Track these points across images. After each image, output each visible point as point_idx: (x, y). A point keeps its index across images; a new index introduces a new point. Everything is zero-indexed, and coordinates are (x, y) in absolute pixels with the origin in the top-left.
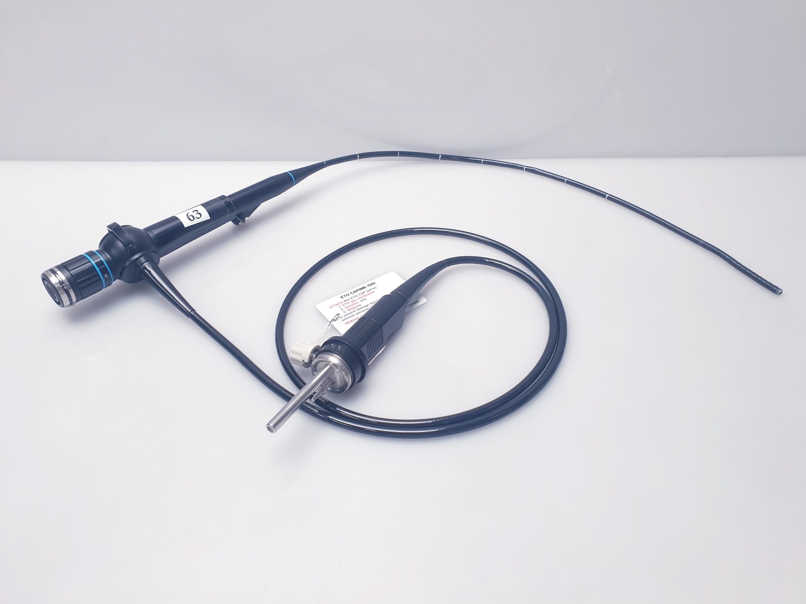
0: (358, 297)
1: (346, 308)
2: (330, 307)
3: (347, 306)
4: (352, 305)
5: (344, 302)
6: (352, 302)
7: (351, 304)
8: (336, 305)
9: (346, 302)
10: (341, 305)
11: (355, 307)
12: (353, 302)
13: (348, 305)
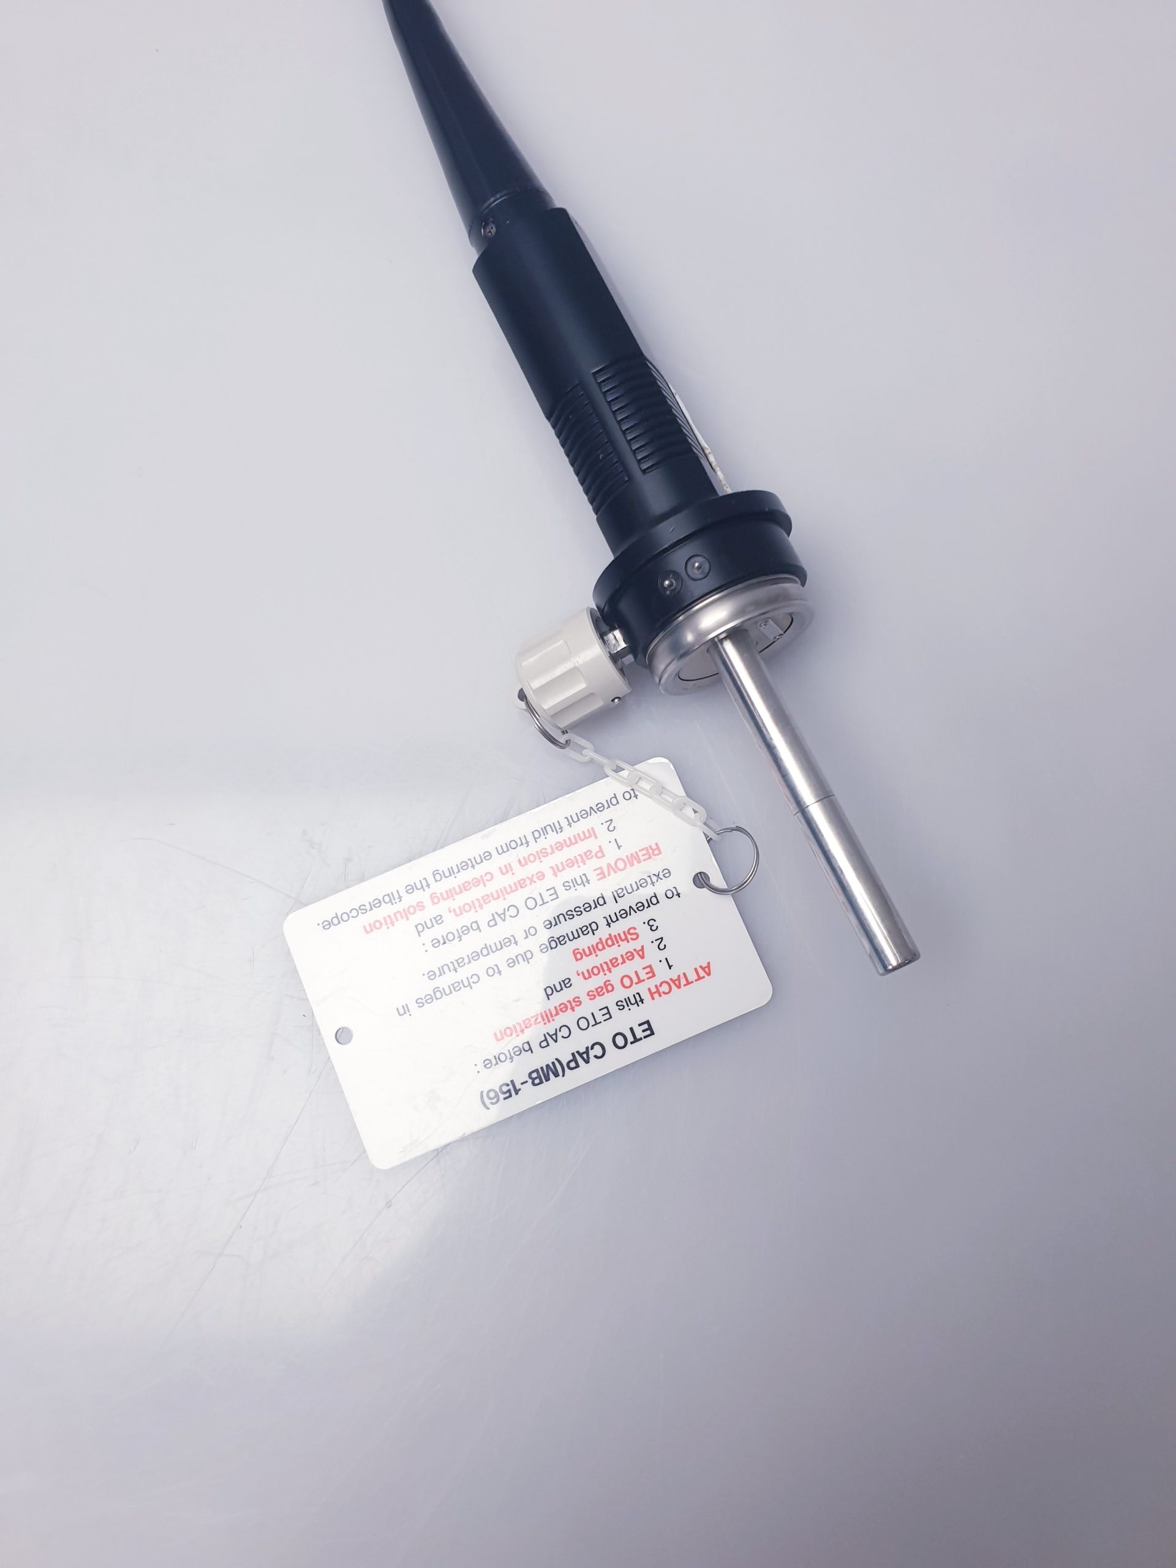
0: (580, 1012)
1: (641, 953)
2: (707, 969)
3: (635, 966)
4: (613, 963)
5: (642, 989)
6: (607, 987)
7: (615, 976)
8: (683, 981)
9: (635, 989)
10: (663, 974)
11: (601, 946)
12: (607, 984)
13: (629, 968)
